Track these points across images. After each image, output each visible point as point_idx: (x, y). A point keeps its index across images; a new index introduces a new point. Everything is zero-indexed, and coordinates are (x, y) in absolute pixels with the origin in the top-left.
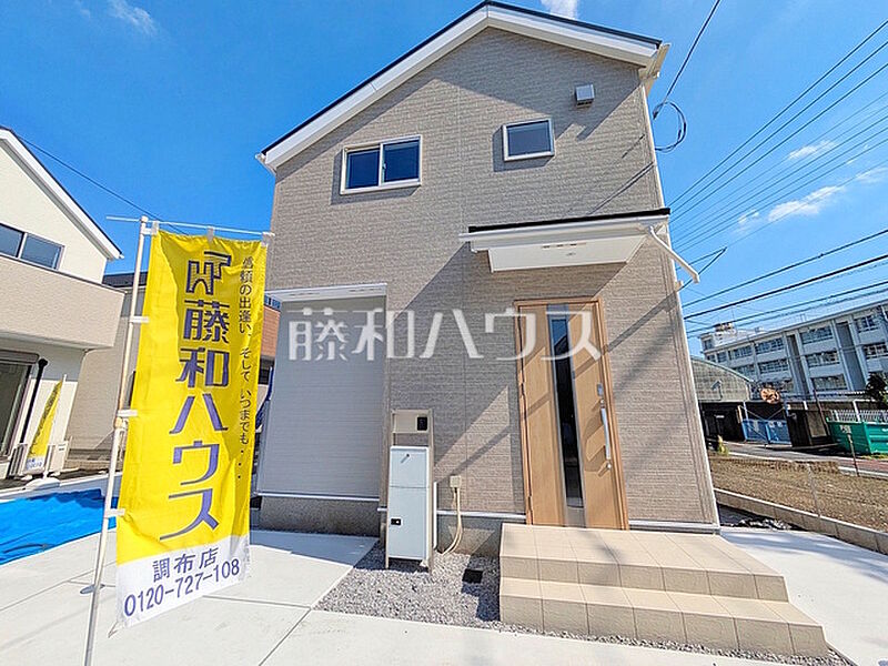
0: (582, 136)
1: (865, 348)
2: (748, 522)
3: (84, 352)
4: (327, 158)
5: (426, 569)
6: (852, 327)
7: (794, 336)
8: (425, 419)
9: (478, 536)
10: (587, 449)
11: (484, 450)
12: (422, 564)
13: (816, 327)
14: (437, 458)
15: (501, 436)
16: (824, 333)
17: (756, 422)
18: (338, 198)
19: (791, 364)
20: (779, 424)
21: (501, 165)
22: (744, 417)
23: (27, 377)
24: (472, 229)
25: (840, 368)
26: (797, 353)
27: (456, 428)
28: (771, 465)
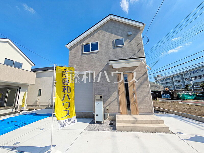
0: (130, 42)
1: (186, 79)
2: (160, 112)
3: (28, 85)
4: (79, 46)
5: (103, 123)
6: (183, 75)
7: (172, 77)
8: (102, 96)
9: (112, 117)
10: (131, 101)
11: (112, 102)
12: (102, 122)
13: (177, 75)
14: (104, 104)
15: (115, 99)
16: (178, 76)
17: (164, 94)
18: (82, 54)
19: (172, 83)
20: (169, 95)
21: (114, 47)
22: (162, 93)
23: (17, 91)
24: (109, 61)
25: (181, 83)
26: (173, 80)
27: (107, 98)
28: (166, 102)
